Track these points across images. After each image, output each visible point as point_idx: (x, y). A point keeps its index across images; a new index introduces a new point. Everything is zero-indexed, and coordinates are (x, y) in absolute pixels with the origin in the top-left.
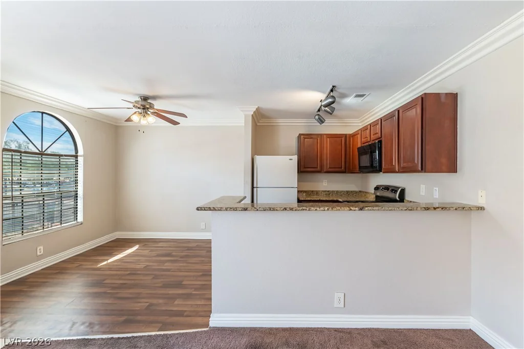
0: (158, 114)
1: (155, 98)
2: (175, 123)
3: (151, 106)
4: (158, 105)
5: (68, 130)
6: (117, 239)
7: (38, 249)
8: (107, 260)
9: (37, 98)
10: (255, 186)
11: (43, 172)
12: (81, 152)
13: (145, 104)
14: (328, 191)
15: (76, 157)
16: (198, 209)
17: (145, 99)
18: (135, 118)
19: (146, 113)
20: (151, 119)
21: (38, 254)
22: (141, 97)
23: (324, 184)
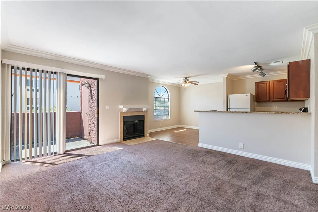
0: (191, 82)
1: (189, 77)
2: (197, 84)
3: (188, 80)
4: (190, 80)
5: (167, 90)
10: (228, 108)
12: (170, 97)
13: (186, 80)
15: (168, 98)
16: (194, 111)
17: (186, 78)
18: (183, 85)
19: (186, 83)
20: (188, 84)
21: (160, 126)
23: (275, 108)
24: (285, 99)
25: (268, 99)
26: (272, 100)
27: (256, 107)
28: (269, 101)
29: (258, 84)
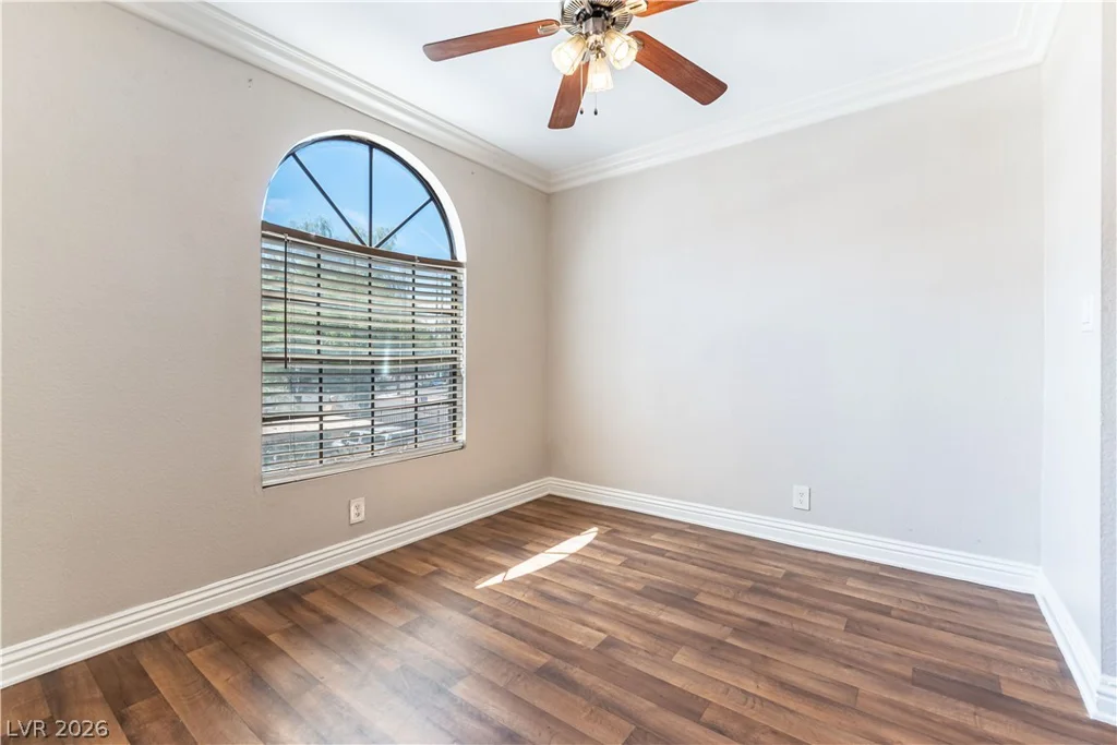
5: (434, 198)
6: (550, 496)
7: (352, 508)
8: (505, 569)
12: (462, 255)
21: (354, 519)
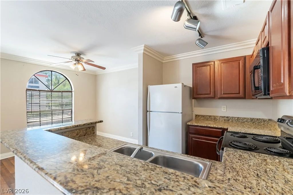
9: (44, 64)
11: (52, 100)
13: (77, 58)
14: (227, 117)
17: (78, 54)
19: (79, 63)
22: (75, 54)
23: (223, 110)
24: (241, 94)
25: (212, 95)
26: (219, 97)
27: (194, 107)
28: (214, 98)
29: (197, 67)
